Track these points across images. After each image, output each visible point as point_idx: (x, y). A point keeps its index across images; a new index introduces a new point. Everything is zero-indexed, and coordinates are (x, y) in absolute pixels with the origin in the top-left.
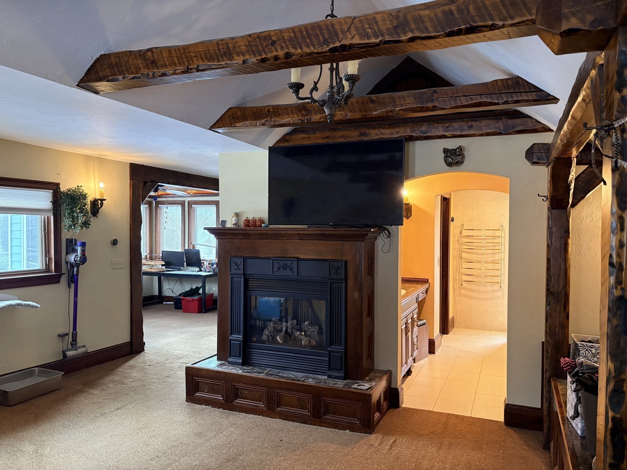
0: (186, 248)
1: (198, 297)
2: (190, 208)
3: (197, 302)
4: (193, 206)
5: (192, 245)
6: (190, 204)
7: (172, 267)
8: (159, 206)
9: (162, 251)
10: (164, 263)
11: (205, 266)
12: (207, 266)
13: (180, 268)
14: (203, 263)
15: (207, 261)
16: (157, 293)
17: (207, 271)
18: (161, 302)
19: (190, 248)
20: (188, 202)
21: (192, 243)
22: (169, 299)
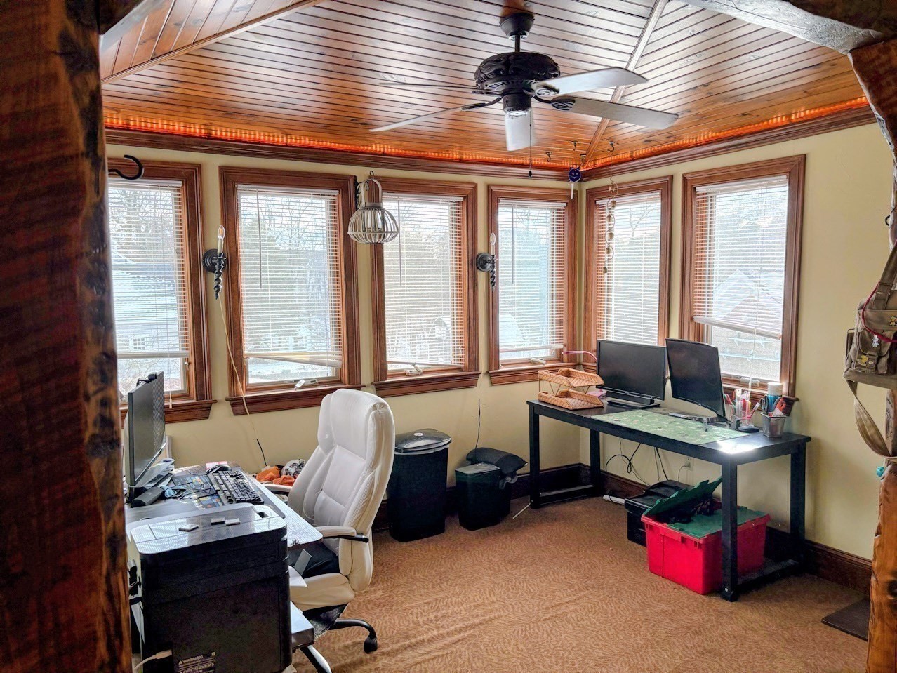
0: (675, 335)
1: (705, 534)
2: (689, 198)
3: (700, 555)
4: (700, 189)
5: (692, 326)
6: (689, 184)
7: (627, 393)
8: (598, 202)
9: (599, 343)
10: (601, 382)
11: (739, 404)
12: (744, 407)
13: (652, 402)
14: (731, 392)
15: (745, 385)
16: (587, 460)
17: (743, 426)
18: (597, 492)
19: (685, 338)
20: (685, 179)
21: (692, 319)
22: (623, 487)
